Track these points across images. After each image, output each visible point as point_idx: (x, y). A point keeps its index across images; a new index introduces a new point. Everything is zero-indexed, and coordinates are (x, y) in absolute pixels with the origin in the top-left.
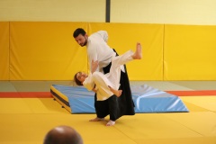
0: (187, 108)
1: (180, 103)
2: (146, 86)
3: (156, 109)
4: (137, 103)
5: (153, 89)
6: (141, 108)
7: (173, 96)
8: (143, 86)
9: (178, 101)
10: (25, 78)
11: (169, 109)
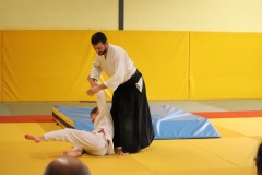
0: (218, 133)
1: (210, 127)
2: (168, 106)
3: (181, 135)
4: (158, 127)
5: (176, 110)
6: (162, 133)
7: (201, 119)
8: (164, 107)
9: (206, 124)
10: (21, 98)
11: (196, 134)
